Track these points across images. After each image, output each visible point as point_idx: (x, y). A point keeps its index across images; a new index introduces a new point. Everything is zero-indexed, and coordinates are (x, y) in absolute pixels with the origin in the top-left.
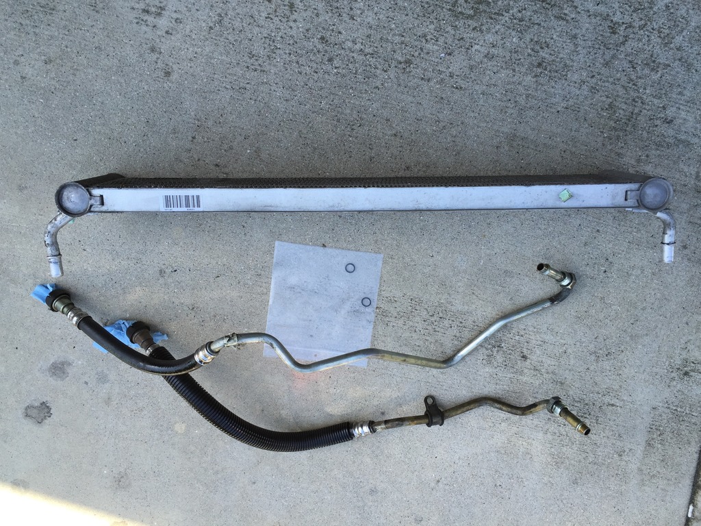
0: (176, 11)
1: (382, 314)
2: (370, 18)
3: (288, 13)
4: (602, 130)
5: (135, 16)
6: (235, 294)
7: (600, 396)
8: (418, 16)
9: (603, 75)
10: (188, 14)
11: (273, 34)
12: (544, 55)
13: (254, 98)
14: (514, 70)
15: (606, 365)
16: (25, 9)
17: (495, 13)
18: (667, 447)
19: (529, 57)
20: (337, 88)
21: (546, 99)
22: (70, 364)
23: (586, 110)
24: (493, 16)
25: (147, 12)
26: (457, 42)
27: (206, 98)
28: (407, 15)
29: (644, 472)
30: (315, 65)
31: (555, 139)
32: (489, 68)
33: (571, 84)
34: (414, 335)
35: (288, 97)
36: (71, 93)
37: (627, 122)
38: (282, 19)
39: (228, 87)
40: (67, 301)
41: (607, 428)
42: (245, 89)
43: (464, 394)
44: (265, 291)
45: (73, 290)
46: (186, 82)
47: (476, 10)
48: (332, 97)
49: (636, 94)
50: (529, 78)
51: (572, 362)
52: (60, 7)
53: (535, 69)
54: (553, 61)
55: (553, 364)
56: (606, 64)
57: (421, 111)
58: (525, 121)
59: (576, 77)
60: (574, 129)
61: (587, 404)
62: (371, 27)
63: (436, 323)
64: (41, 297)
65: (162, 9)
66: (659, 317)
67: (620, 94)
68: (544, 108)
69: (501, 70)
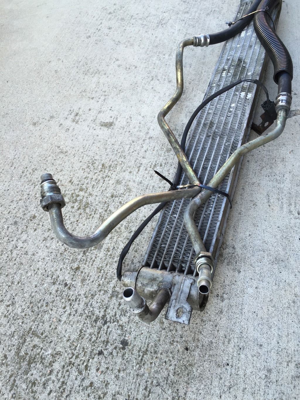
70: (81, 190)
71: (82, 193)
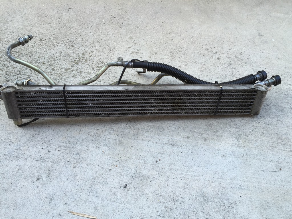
70: (86, 60)
71: (84, 61)
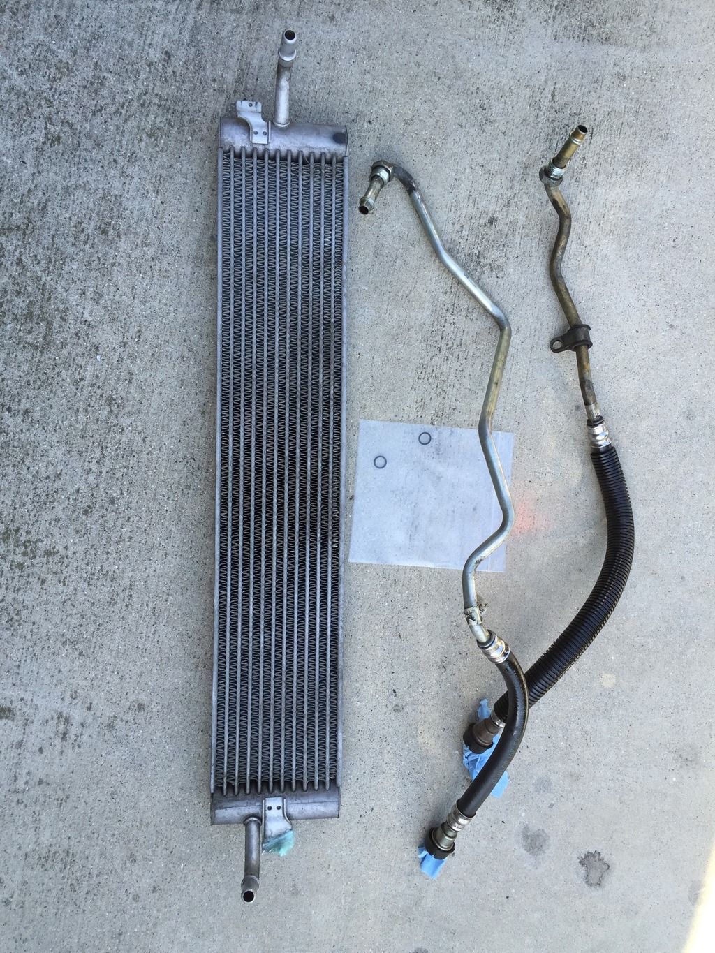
0: (62, 699)
1: (440, 417)
2: (58, 453)
3: (57, 558)
4: (183, 144)
5: (70, 750)
6: (422, 613)
7: (541, 113)
8: (51, 392)
9: (112, 149)
10: (65, 684)
11: (85, 575)
12: (91, 227)
13: (165, 597)
14: (113, 265)
15: (497, 108)
16: (68, 888)
17: (43, 294)
18: (610, 15)
19: (95, 246)
20: (147, 491)
21: (147, 220)
22: (526, 828)
23: (159, 167)
24: (46, 297)
25: (65, 734)
26: (81, 341)
27: (169, 658)
28: (51, 406)
29: (647, 43)
30: (120, 521)
31: (198, 204)
32: (111, 297)
33: (126, 189)
34: (467, 373)
35: (161, 553)
36: (171, 829)
37: (171, 111)
38: (65, 564)
39: (153, 631)
40: (439, 832)
41: (586, 99)
42: (154, 608)
43: (546, 299)
44: (415, 573)
45: (426, 825)
46: (150, 683)
47: (41, 319)
48: (159, 497)
49: (135, 103)
50: (121, 243)
51: (496, 155)
52: (65, 843)
53: (110, 238)
54: (98, 214)
55: (499, 181)
56: (99, 145)
57: (170, 381)
58: (176, 246)
59: (117, 184)
60: (184, 181)
61: (554, 131)
62: (69, 452)
63: (450, 343)
64: (437, 866)
65: (60, 716)
66: (428, 43)
67: (135, 124)
68: (158, 222)
69: (114, 280)
